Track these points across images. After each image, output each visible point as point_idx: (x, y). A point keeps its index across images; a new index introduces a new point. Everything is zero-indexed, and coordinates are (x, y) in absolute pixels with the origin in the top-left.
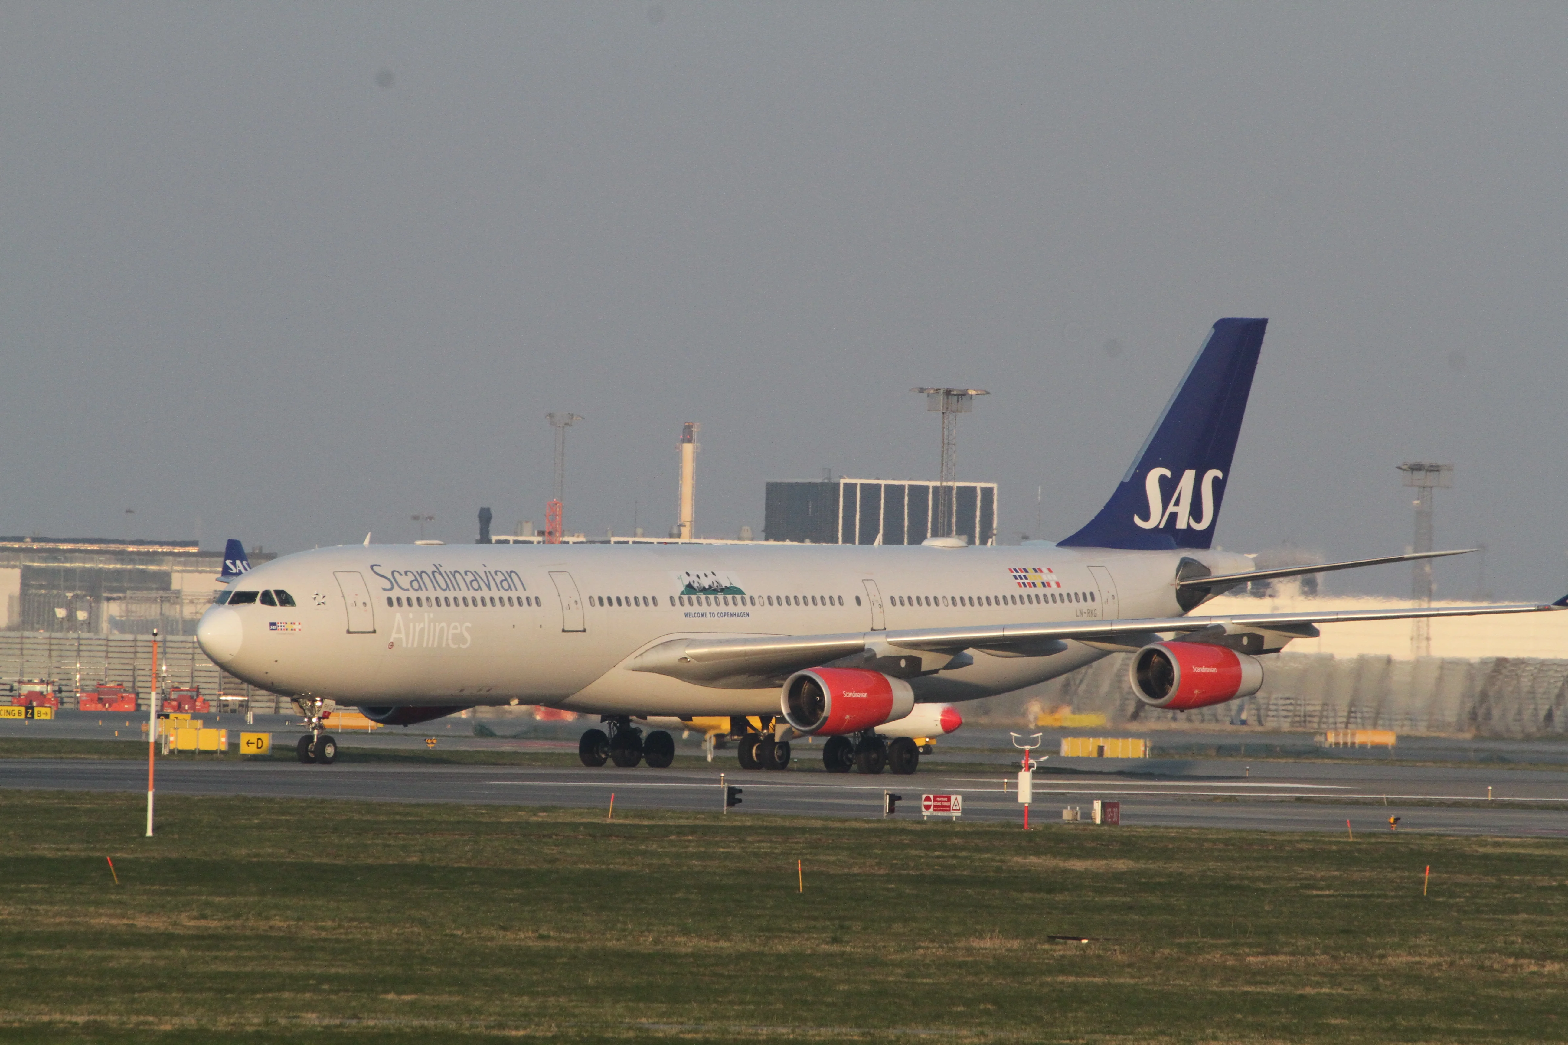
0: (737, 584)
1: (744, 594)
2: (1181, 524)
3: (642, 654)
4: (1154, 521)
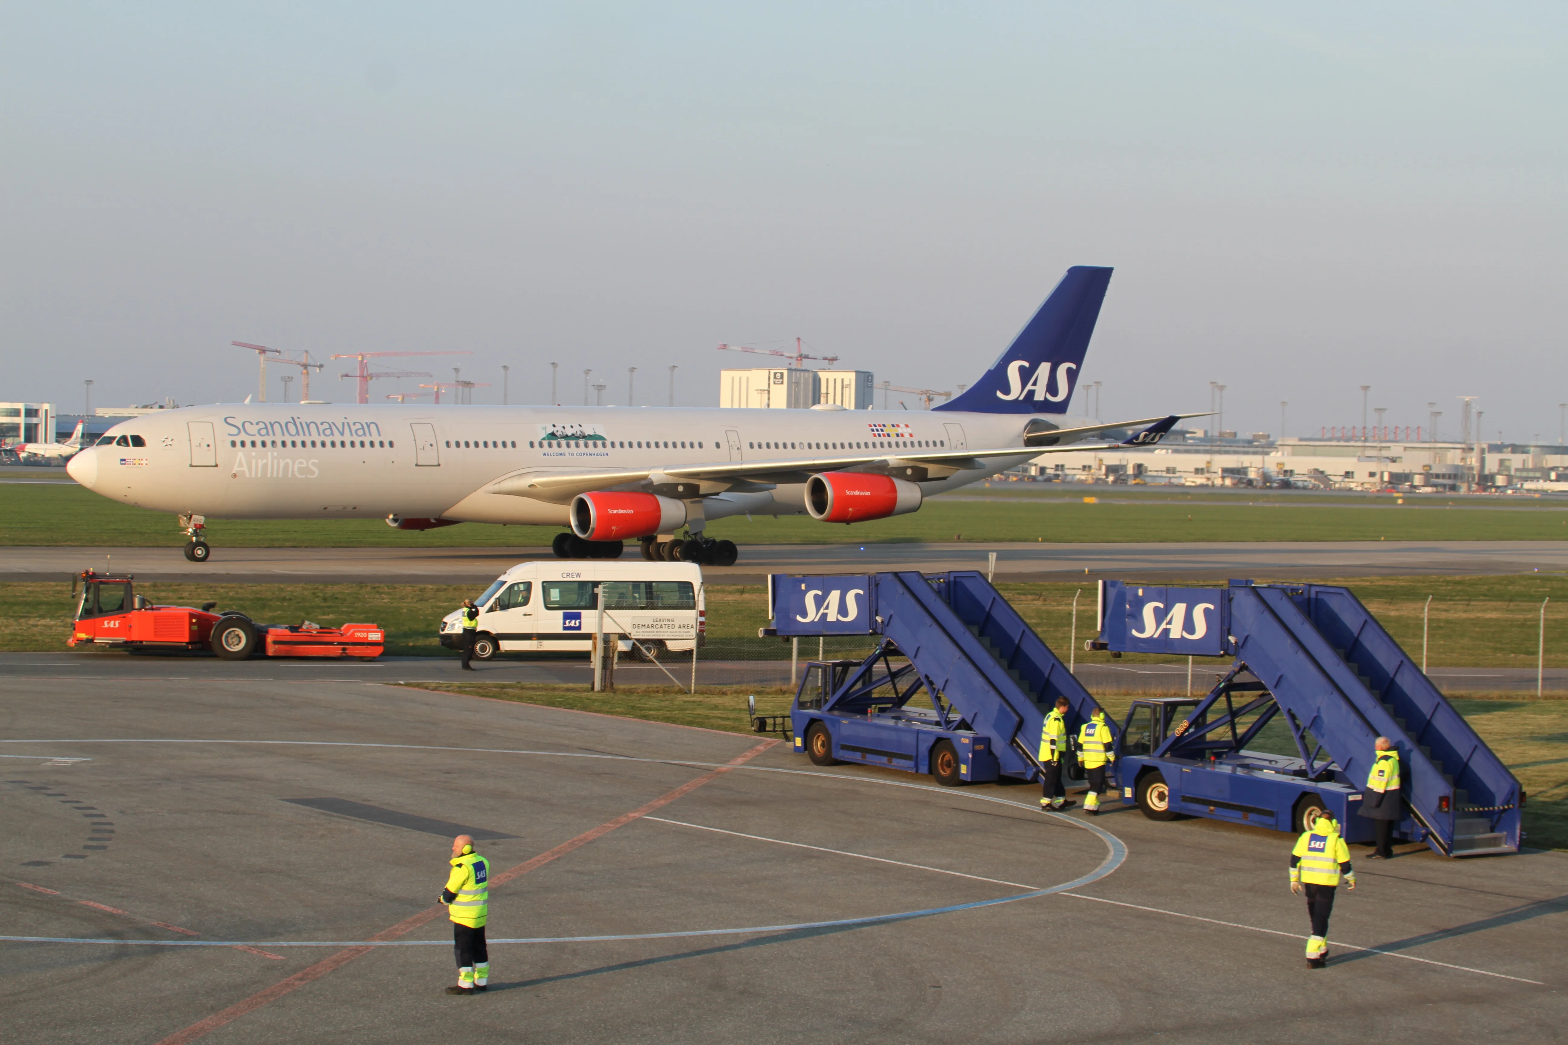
0: (599, 432)
1: (606, 440)
2: (1039, 397)
3: (500, 482)
4: (1014, 395)
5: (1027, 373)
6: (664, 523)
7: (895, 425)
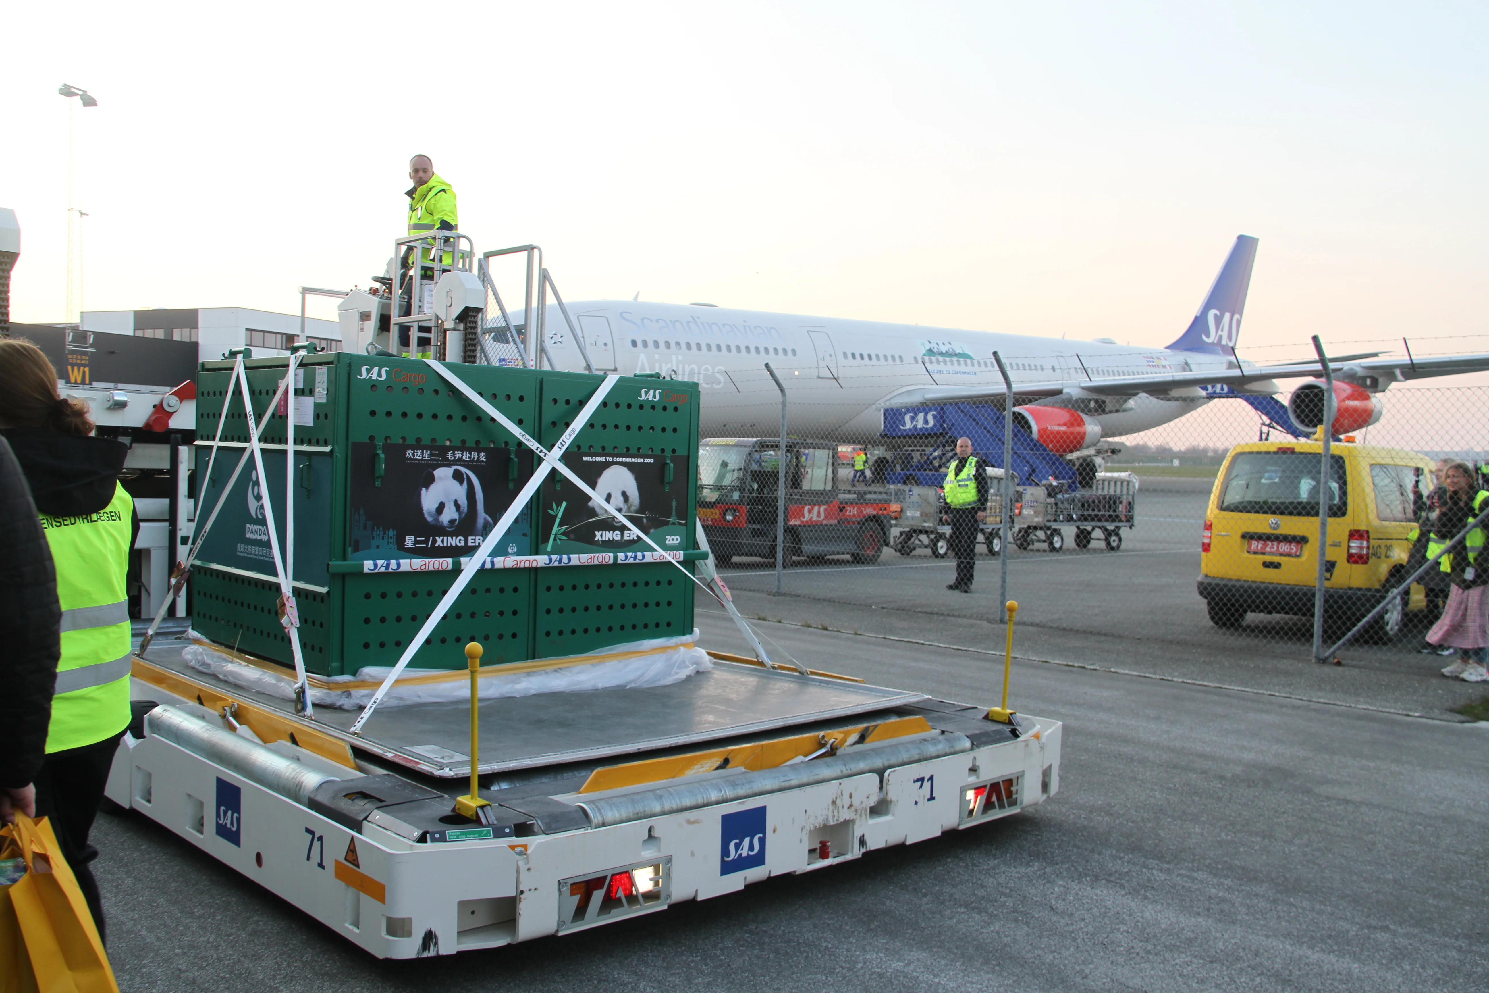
0: (968, 352)
1: (973, 359)
2: (1224, 342)
3: (890, 399)
4: (1212, 339)
5: (1218, 320)
6: (1088, 439)
7: (1158, 358)
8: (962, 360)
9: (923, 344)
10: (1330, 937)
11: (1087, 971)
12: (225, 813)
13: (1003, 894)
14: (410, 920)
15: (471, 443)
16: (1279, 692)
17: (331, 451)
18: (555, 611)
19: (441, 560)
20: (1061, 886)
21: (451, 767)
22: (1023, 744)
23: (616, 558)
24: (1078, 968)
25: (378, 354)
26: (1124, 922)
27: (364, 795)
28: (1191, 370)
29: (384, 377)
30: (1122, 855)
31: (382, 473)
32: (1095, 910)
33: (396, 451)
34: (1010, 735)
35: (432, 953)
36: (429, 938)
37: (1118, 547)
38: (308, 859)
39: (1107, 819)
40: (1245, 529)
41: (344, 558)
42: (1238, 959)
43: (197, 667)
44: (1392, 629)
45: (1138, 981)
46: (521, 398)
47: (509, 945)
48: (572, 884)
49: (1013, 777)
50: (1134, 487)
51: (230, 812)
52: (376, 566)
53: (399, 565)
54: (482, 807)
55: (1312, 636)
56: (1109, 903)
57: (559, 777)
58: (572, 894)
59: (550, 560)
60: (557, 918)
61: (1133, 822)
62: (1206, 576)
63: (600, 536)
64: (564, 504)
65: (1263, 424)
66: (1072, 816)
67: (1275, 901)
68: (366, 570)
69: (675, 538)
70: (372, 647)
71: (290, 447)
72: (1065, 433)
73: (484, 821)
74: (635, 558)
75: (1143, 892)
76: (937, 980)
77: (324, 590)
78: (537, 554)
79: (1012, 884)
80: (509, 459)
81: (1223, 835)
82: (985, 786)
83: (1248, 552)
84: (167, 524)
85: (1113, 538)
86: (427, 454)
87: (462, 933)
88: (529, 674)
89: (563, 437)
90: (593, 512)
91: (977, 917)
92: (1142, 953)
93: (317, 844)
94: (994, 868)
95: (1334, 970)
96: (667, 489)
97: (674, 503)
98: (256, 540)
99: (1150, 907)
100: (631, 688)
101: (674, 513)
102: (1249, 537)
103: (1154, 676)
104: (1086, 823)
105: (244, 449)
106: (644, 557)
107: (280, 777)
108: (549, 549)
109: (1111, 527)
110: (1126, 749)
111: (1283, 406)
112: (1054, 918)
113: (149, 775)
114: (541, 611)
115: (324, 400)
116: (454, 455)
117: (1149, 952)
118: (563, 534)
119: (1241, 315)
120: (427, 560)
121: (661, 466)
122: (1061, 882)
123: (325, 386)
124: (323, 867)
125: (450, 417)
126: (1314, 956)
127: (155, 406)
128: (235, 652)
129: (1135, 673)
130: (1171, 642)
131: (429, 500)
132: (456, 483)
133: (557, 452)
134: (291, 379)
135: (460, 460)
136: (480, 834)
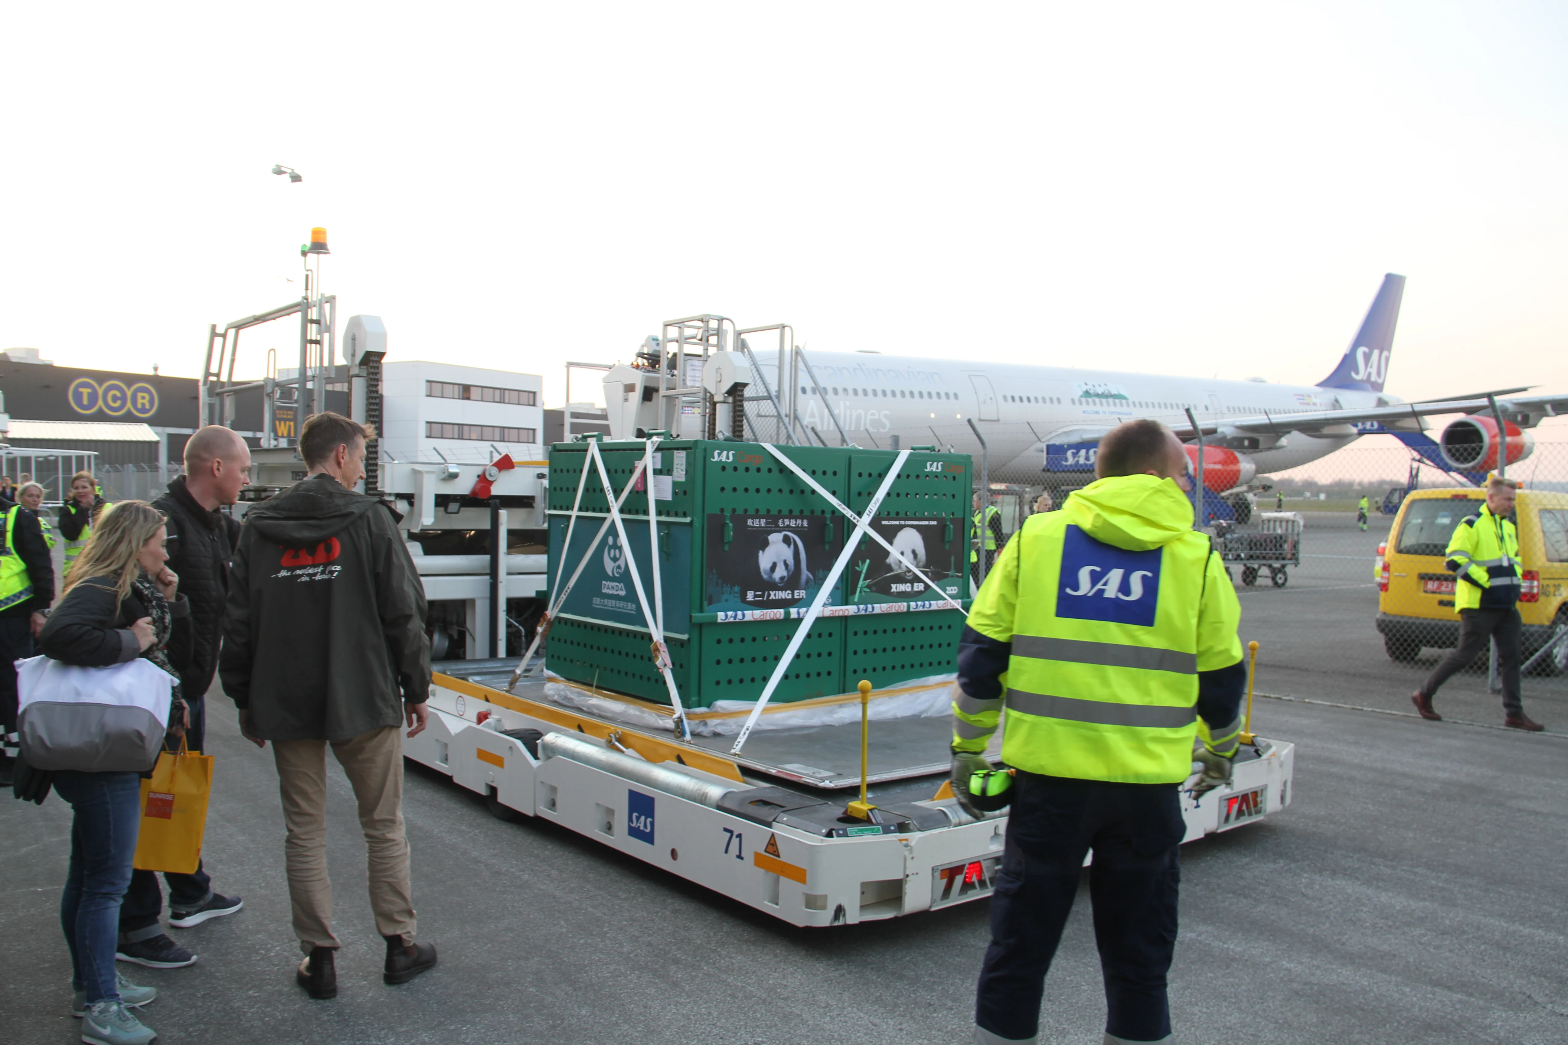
1: (1128, 399)
2: (1373, 378)
4: (1361, 376)
5: (1367, 357)
6: (1242, 477)
7: (1309, 396)
8: (1117, 401)
9: (1079, 386)
10: (1537, 917)
11: (1344, 940)
12: (638, 818)
13: (1260, 884)
14: (826, 896)
15: (796, 512)
16: (1461, 719)
17: (692, 522)
18: (860, 652)
19: (775, 611)
20: (1306, 878)
21: (831, 780)
22: (1266, 762)
23: (909, 607)
24: (1336, 938)
25: (726, 440)
26: (1364, 905)
27: (765, 803)
28: (1341, 408)
29: (731, 459)
30: (1351, 854)
31: (731, 539)
32: (1339, 896)
33: (740, 520)
34: (1254, 754)
35: (841, 922)
36: (840, 911)
37: (1283, 584)
38: (726, 852)
39: (1331, 826)
40: (1424, 571)
41: (701, 610)
42: (1464, 932)
43: (560, 701)
44: (1560, 662)
45: (1386, 947)
46: (835, 473)
47: (896, 918)
48: (942, 870)
49: (1258, 790)
50: (1299, 525)
51: (643, 818)
52: (726, 616)
53: (744, 615)
54: (871, 810)
55: (1487, 669)
56: (1349, 891)
57: (908, 787)
58: (942, 878)
59: (859, 609)
60: (930, 897)
61: (1354, 829)
62: (1384, 613)
63: (896, 588)
64: (868, 561)
65: (1414, 459)
66: (1301, 825)
67: (1486, 890)
68: (719, 621)
69: (953, 588)
70: (722, 683)
71: (653, 518)
72: (1219, 470)
73: (874, 821)
74: (924, 606)
75: (1375, 882)
76: (1226, 946)
77: (685, 637)
78: (847, 604)
79: (1265, 876)
80: (825, 525)
81: (1433, 839)
82: (1237, 797)
83: (1426, 592)
84: (488, 577)
85: (1279, 575)
86: (763, 522)
87: (863, 907)
88: (841, 706)
89: (870, 506)
90: (889, 568)
91: (1245, 901)
92: (1385, 928)
93: (735, 841)
94: (1247, 864)
95: (1543, 941)
96: (947, 546)
97: (953, 559)
98: (613, 595)
99: (1383, 894)
100: (925, 718)
101: (952, 567)
102: (1425, 577)
103: (1345, 706)
104: (1314, 829)
105: (604, 519)
106: (930, 605)
107: (684, 790)
108: (856, 600)
109: (1277, 565)
110: (1334, 769)
111: (1434, 443)
112: (1308, 902)
113: (554, 789)
114: (850, 652)
115: (683, 479)
116: (783, 522)
117: (1390, 927)
118: (867, 587)
119: (1389, 350)
120: (765, 611)
121: (942, 526)
122: (1306, 875)
123: (684, 467)
124: (742, 858)
125: (780, 491)
126: (1526, 931)
127: (479, 476)
128: (594, 689)
129: (1328, 703)
130: (1354, 675)
131: (765, 560)
132: (785, 546)
133: (866, 518)
134: (650, 460)
135: (788, 526)
136: (872, 831)
